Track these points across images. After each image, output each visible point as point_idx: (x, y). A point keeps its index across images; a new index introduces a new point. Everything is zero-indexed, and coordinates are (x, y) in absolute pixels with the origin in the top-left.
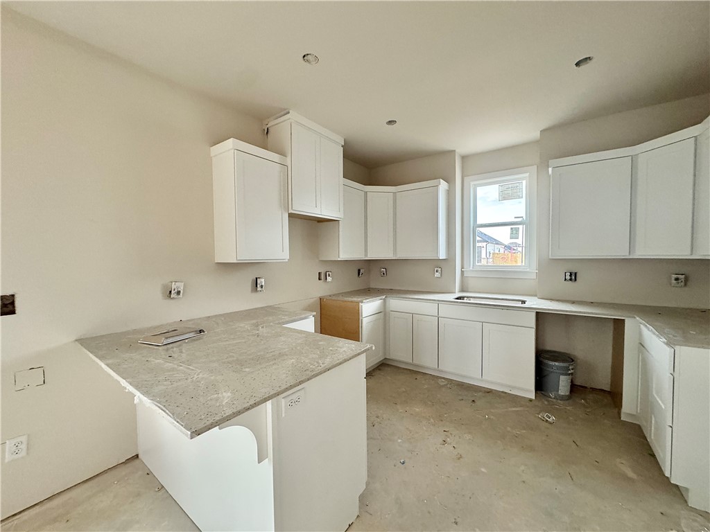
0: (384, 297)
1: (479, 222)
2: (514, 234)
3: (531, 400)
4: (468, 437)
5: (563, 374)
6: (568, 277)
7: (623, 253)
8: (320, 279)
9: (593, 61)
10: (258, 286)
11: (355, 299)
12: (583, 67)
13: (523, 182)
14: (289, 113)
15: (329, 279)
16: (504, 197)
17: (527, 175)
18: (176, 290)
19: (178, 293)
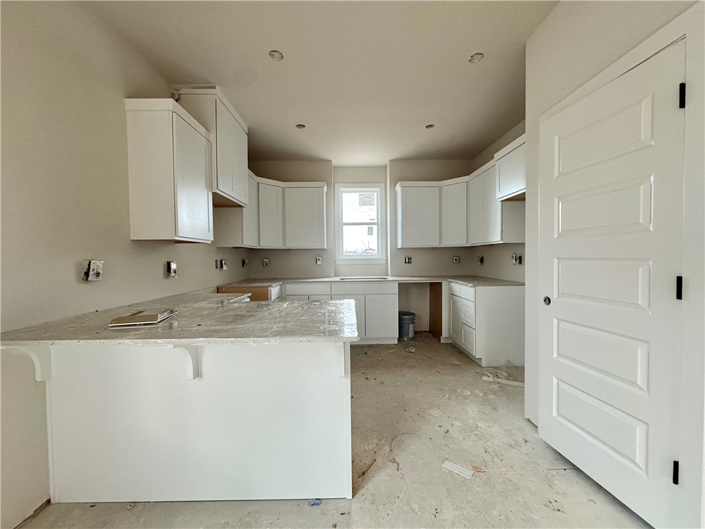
0: (281, 283)
1: (344, 222)
2: (370, 232)
3: (396, 345)
4: (378, 372)
5: (411, 323)
6: (407, 261)
7: (436, 244)
8: (217, 268)
9: (434, 128)
10: (172, 271)
11: (266, 284)
12: (429, 129)
13: (375, 194)
14: (215, 88)
15: (225, 267)
16: (363, 203)
17: (378, 189)
18: (95, 271)
19: (98, 274)
